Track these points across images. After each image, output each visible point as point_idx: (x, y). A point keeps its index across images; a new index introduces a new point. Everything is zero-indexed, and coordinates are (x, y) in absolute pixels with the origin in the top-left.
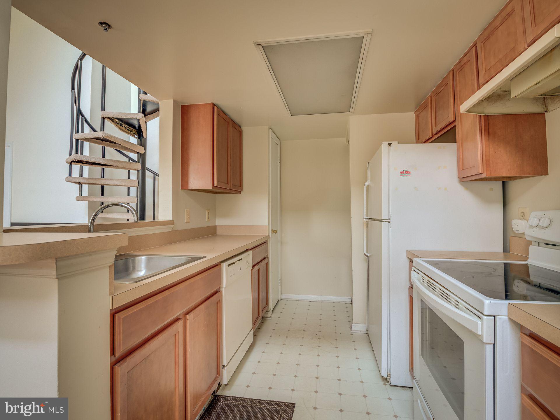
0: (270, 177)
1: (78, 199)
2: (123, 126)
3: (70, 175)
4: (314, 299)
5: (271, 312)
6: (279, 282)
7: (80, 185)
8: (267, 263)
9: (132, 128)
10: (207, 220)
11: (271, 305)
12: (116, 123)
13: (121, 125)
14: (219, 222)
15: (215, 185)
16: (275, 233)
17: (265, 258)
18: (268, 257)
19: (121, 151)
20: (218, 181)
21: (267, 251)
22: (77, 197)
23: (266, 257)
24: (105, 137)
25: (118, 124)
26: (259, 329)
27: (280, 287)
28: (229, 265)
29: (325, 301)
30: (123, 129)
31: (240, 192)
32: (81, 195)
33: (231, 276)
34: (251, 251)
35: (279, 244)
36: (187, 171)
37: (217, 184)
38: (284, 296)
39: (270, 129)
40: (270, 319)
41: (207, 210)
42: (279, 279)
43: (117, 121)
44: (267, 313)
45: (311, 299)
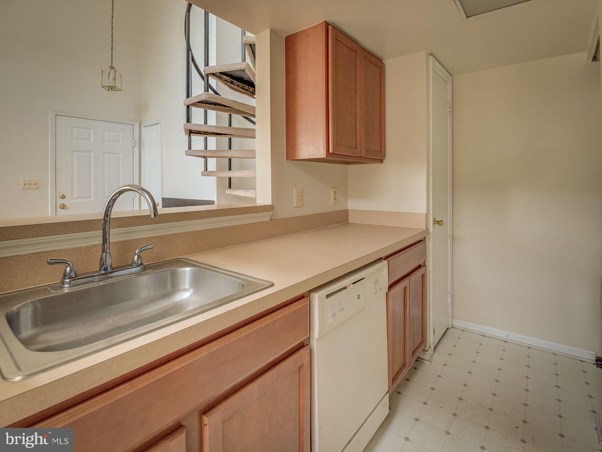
0: (431, 135)
1: (203, 175)
2: (235, 84)
3: (190, 148)
4: (515, 340)
5: (431, 351)
6: (449, 299)
7: (205, 158)
8: (423, 276)
9: (247, 85)
10: (332, 203)
11: (431, 340)
12: (226, 81)
13: (232, 83)
14: (353, 205)
15: (331, 151)
16: (440, 225)
17: (419, 267)
18: (425, 265)
19: (248, 118)
20: (336, 145)
21: (424, 254)
22: (202, 172)
23: (422, 265)
24: (209, 98)
25: (228, 82)
26: (407, 380)
27: (450, 308)
28: (328, 296)
29: (535, 347)
30: (236, 87)
31: (381, 161)
32: (207, 170)
33: (335, 314)
34: (386, 262)
35: (449, 241)
36: (294, 132)
37: (333, 149)
38: (457, 323)
39: (431, 54)
40: (428, 363)
41: (333, 188)
42: (449, 295)
43: (226, 78)
44: (424, 352)
45: (507, 338)
